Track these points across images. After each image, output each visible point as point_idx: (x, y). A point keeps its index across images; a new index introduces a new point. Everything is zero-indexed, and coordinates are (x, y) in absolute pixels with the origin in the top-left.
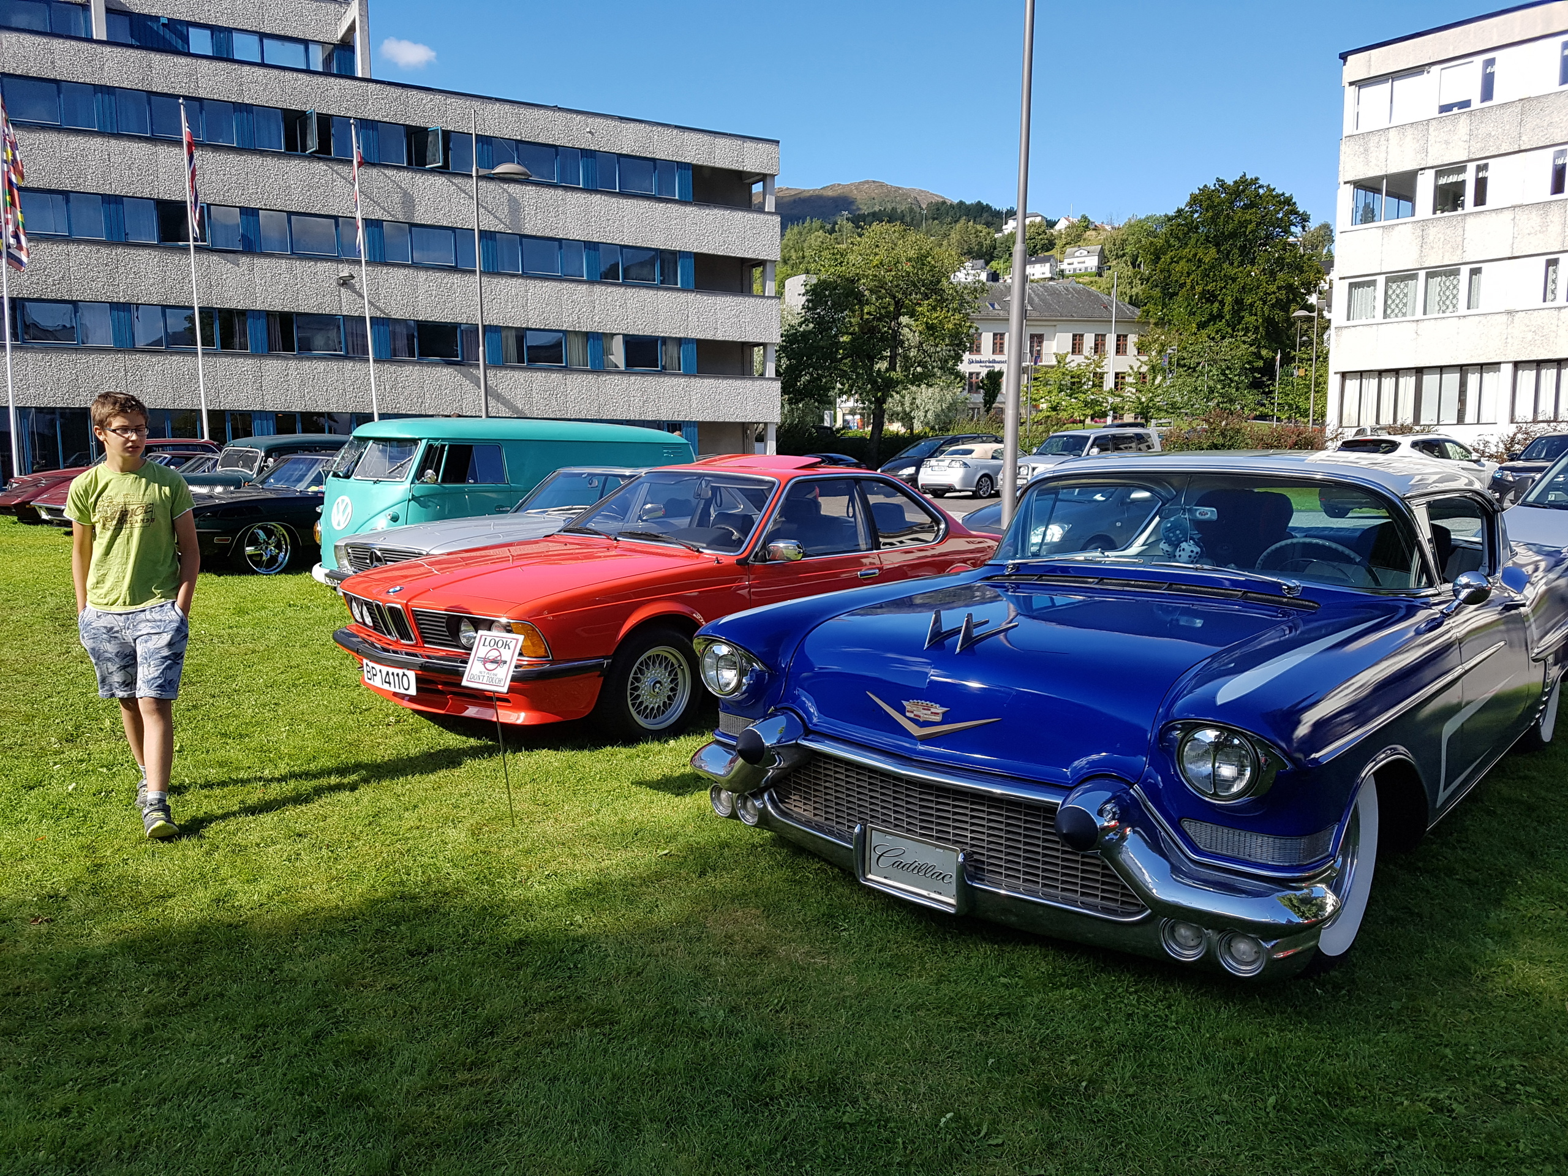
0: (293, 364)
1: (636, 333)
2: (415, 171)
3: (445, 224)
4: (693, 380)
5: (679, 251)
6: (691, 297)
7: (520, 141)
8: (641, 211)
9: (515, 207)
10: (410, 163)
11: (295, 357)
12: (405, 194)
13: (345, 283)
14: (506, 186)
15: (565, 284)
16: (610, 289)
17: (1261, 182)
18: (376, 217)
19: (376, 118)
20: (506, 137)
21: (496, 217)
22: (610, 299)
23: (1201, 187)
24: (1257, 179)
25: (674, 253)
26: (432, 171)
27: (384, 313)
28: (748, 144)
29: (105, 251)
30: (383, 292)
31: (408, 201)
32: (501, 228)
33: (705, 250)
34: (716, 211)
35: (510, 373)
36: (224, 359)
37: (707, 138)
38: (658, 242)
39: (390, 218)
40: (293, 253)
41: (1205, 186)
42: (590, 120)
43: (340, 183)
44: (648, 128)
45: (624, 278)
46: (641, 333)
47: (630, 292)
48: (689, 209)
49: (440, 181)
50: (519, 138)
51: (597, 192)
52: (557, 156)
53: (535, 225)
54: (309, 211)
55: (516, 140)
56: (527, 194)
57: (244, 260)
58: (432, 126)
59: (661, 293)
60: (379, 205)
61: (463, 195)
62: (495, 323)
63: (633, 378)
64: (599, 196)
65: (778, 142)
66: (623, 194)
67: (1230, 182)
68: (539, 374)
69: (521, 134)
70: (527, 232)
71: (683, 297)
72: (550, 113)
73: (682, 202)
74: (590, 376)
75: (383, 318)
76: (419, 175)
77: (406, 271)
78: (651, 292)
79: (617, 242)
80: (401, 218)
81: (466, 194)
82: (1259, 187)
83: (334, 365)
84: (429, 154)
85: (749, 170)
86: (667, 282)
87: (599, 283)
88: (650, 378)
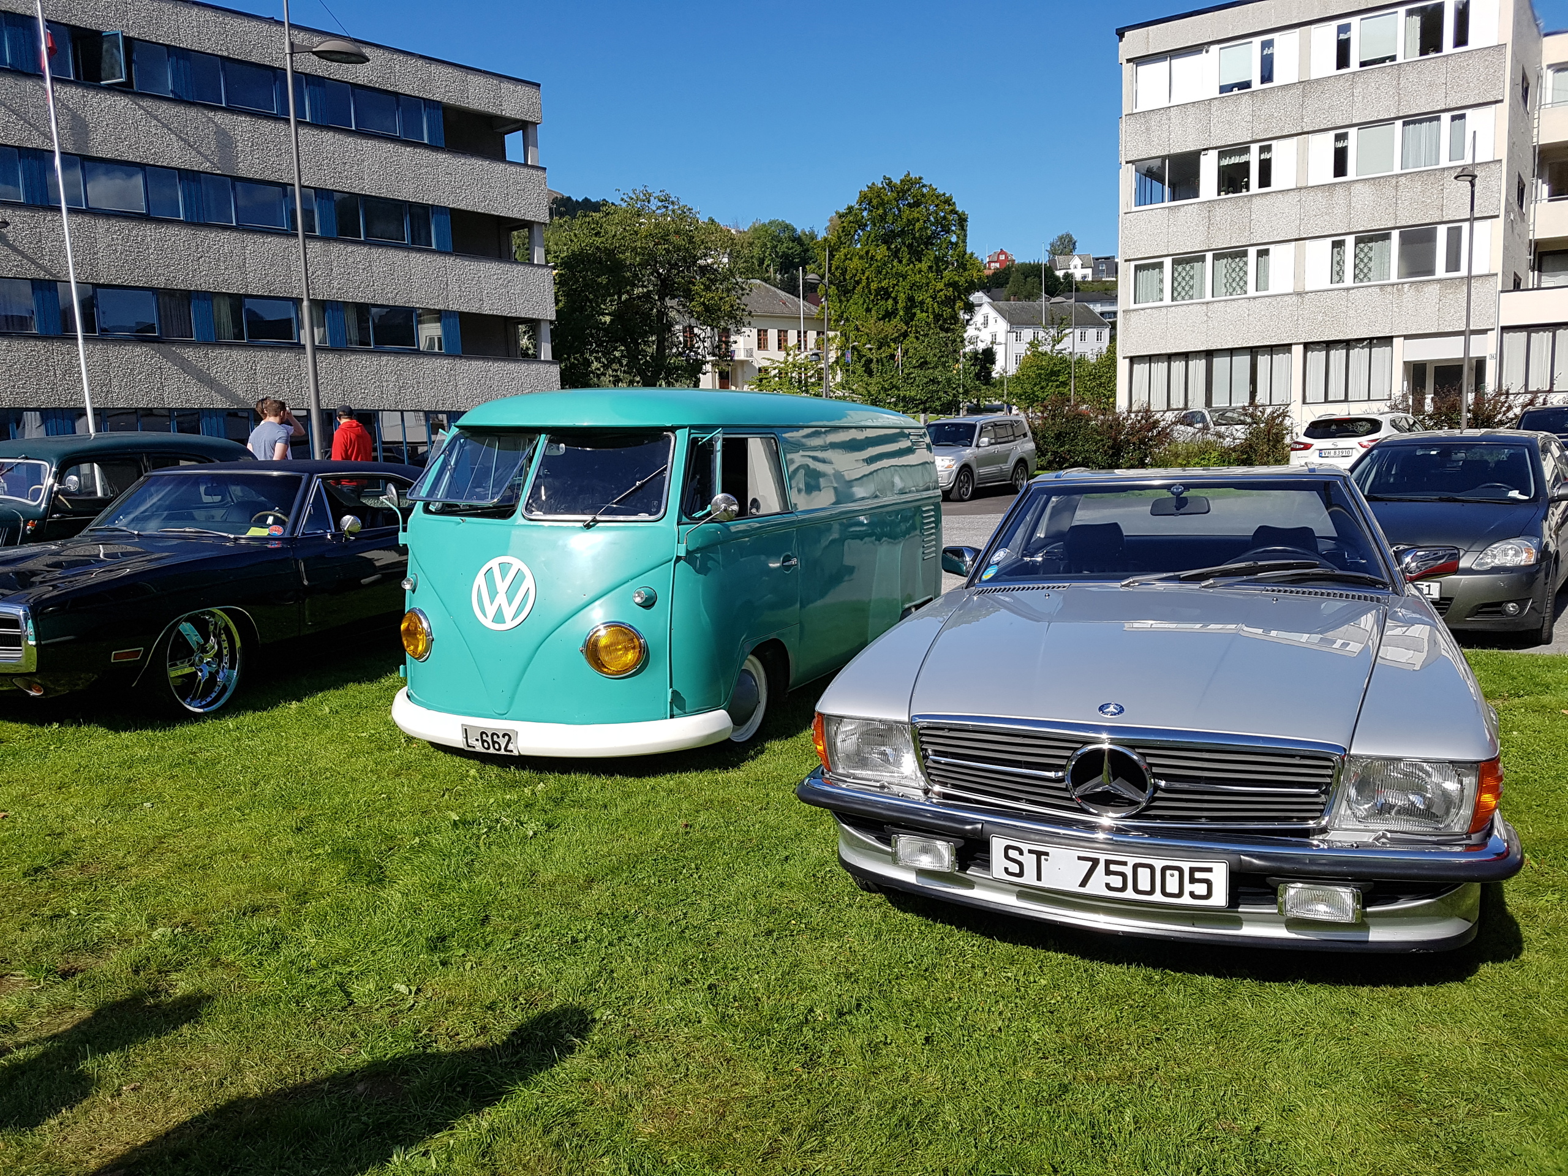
1: (384, 305)
2: (87, 87)
3: (131, 158)
4: (458, 361)
5: (432, 206)
6: (449, 261)
7: (227, 59)
8: (385, 155)
9: (225, 141)
10: (77, 75)
12: (75, 117)
14: (211, 114)
15: (293, 241)
16: (350, 249)
17: (924, 182)
18: (35, 146)
20: (209, 51)
21: (199, 152)
22: (351, 260)
23: (870, 185)
24: (920, 178)
25: (425, 207)
26: (110, 88)
27: (51, 274)
28: (505, 85)
30: (47, 246)
31: (80, 127)
32: (206, 166)
33: (462, 206)
34: (473, 161)
35: (226, 353)
37: (457, 73)
38: (406, 193)
41: (873, 184)
44: (388, 55)
45: (366, 236)
46: (390, 306)
47: (376, 253)
48: (442, 156)
49: (122, 102)
50: (225, 54)
51: (329, 128)
52: (275, 81)
53: (252, 166)
55: (221, 57)
56: (241, 126)
58: (108, 30)
59: (413, 255)
60: (37, 129)
61: (154, 122)
62: (204, 288)
63: (384, 359)
64: (331, 134)
65: (539, 85)
66: (360, 133)
67: (897, 181)
68: (264, 353)
69: (227, 49)
70: (243, 173)
71: (439, 261)
72: (264, 26)
73: (432, 147)
74: (330, 356)
75: (49, 281)
76: (92, 93)
77: (79, 219)
78: (401, 254)
79: (356, 191)
81: (159, 121)
82: (923, 186)
84: (105, 65)
85: (508, 115)
86: (419, 242)
87: (336, 240)
88: (405, 359)
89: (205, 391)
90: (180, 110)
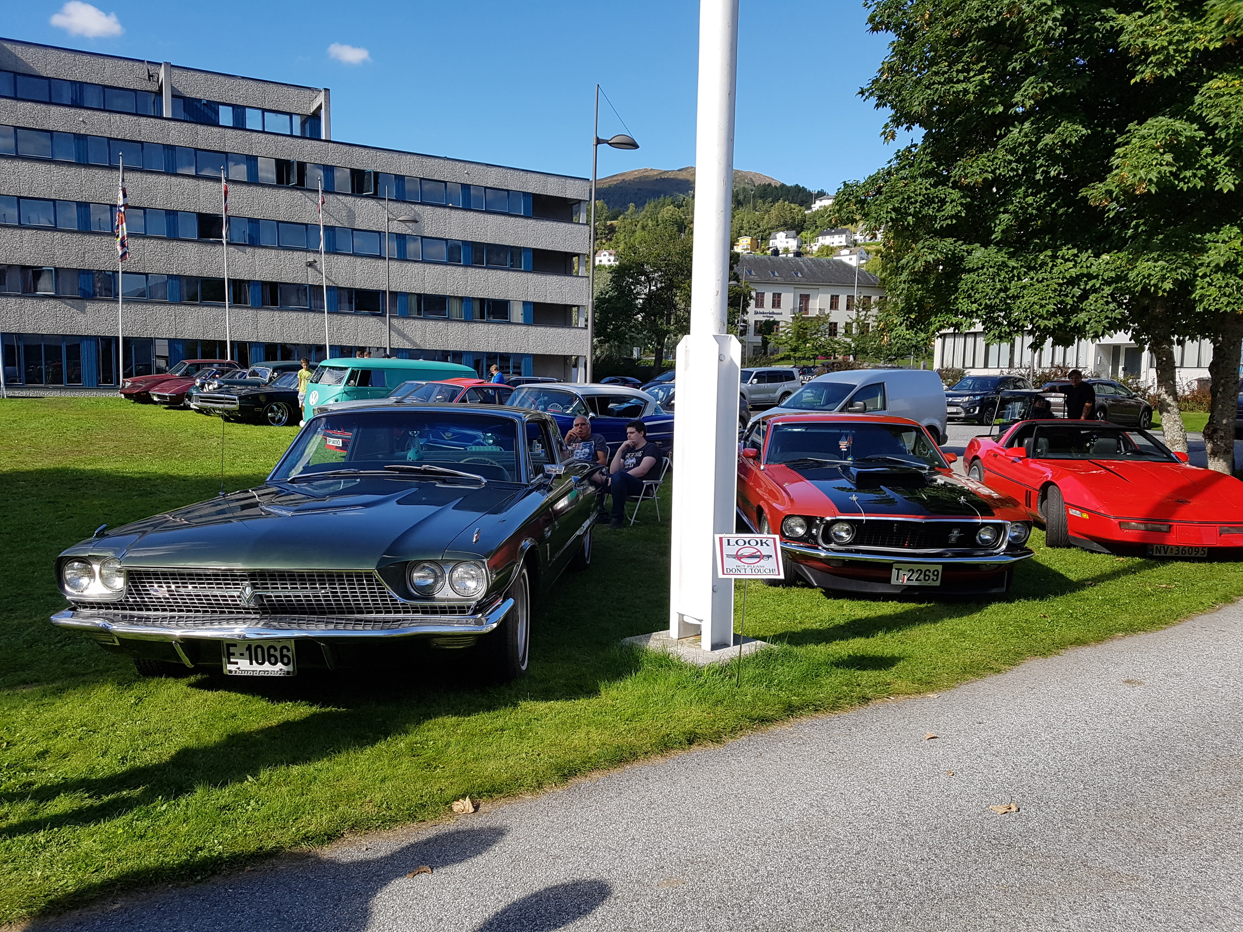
0: (277, 314)
1: (494, 298)
2: (357, 197)
3: (374, 229)
4: (530, 328)
5: (523, 247)
6: (530, 276)
7: (423, 178)
8: (499, 222)
9: (419, 219)
10: (353, 191)
11: (278, 310)
12: (350, 210)
13: (311, 265)
14: (413, 206)
15: (449, 267)
16: (477, 270)
18: (332, 224)
19: (333, 164)
20: (414, 176)
22: (477, 277)
25: (519, 248)
26: (367, 197)
27: (334, 284)
28: (570, 182)
29: (166, 244)
30: (334, 271)
31: (351, 215)
32: (408, 232)
33: (540, 247)
34: (547, 223)
35: (412, 322)
36: (235, 310)
37: (542, 177)
38: (510, 241)
39: (340, 225)
40: (279, 246)
42: (467, 166)
43: (309, 203)
44: (504, 171)
45: (487, 264)
46: (497, 298)
47: (491, 272)
48: (530, 221)
49: (372, 202)
50: (422, 176)
51: (471, 210)
52: (446, 188)
53: (431, 230)
54: (290, 220)
55: (419, 178)
56: (426, 211)
57: (249, 250)
58: (368, 169)
59: (511, 273)
60: (333, 217)
62: (404, 290)
63: (491, 326)
64: (472, 213)
66: (487, 212)
68: (431, 322)
69: (423, 174)
70: (426, 235)
71: (525, 275)
72: (442, 161)
73: (526, 217)
74: (463, 324)
75: (334, 287)
76: (359, 199)
77: (348, 258)
78: (504, 273)
79: (483, 241)
80: (346, 225)
83: (302, 315)
84: (365, 186)
85: (570, 196)
86: (514, 267)
87: (471, 266)
88: (502, 326)
89: (401, 340)
90: (399, 205)
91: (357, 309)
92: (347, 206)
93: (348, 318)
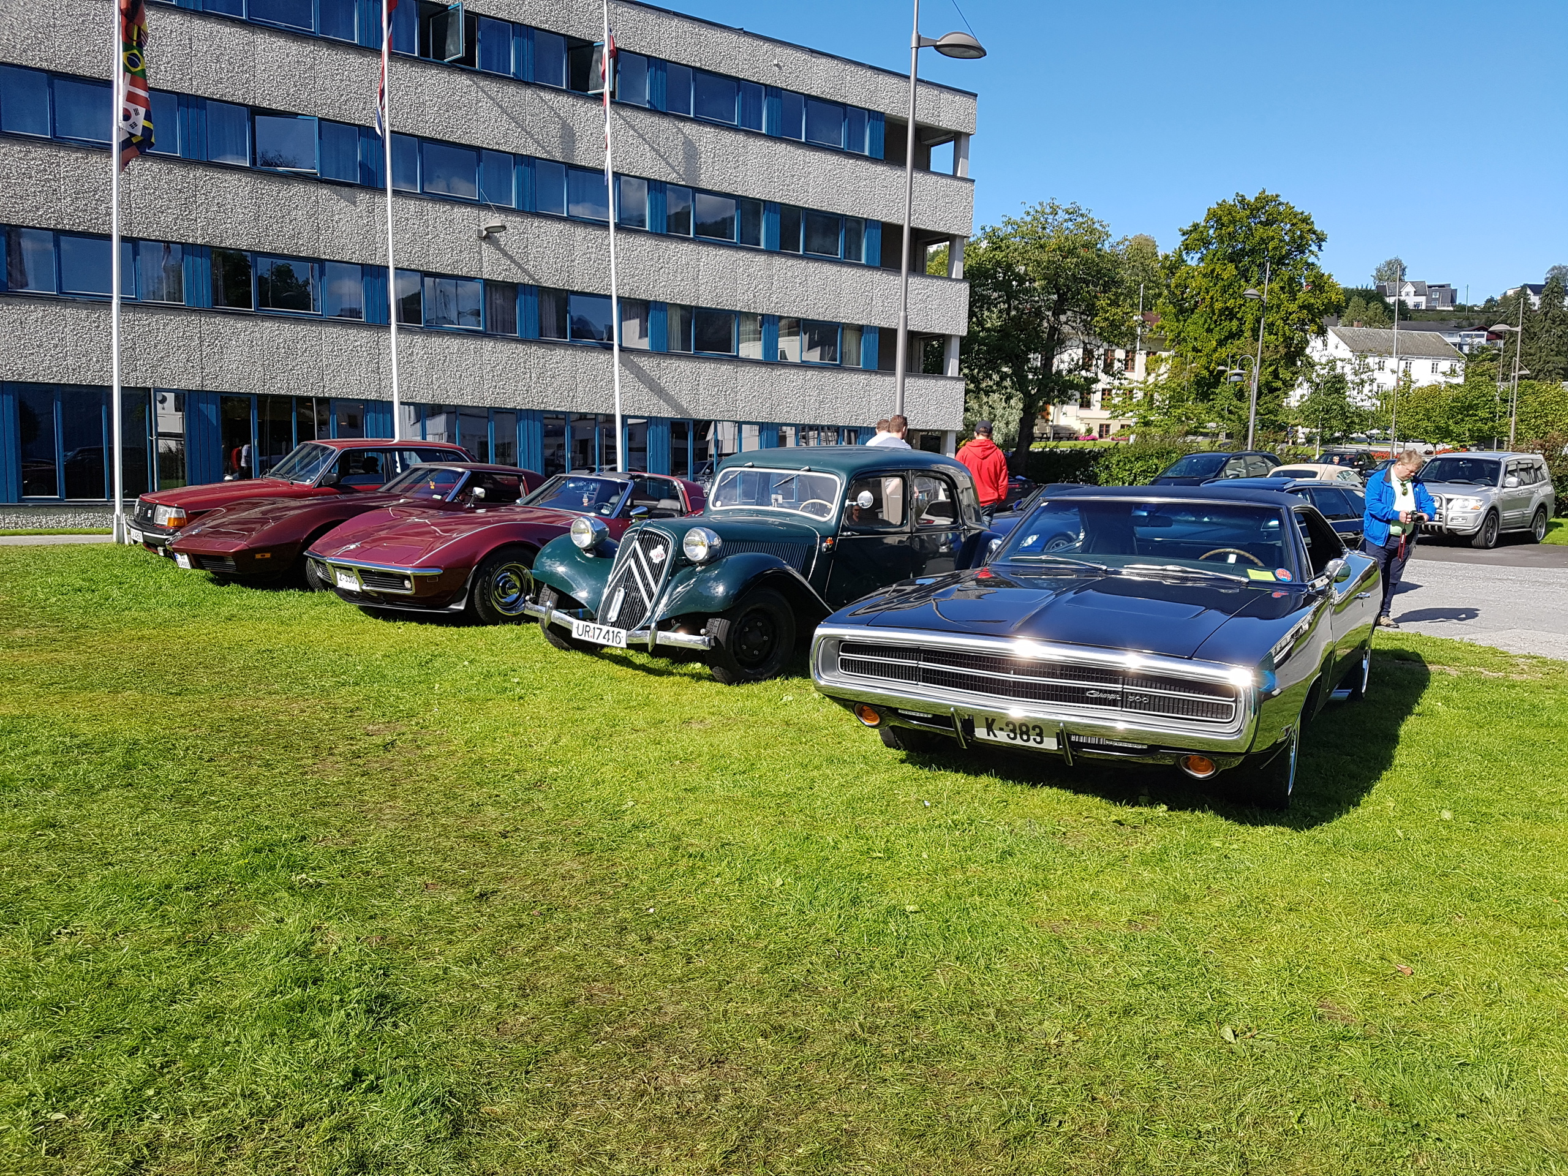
0: (419, 340)
1: (816, 318)
2: (577, 97)
4: (873, 377)
5: (866, 220)
6: (876, 275)
7: (700, 70)
8: (829, 167)
9: (691, 153)
10: (570, 85)
11: (422, 331)
12: (565, 124)
13: (489, 236)
14: (681, 125)
15: (742, 254)
16: (790, 262)
18: (529, 153)
19: (533, 24)
20: (684, 62)
21: (668, 163)
22: (789, 274)
25: (857, 221)
26: (595, 100)
27: (533, 279)
28: (946, 96)
29: (179, 172)
30: (533, 251)
31: (568, 136)
32: (672, 177)
33: (893, 220)
35: (675, 363)
36: (331, 330)
37: (902, 83)
38: (844, 206)
39: (544, 156)
40: (423, 192)
42: (778, 50)
43: (486, 103)
44: (841, 66)
45: (805, 250)
46: (821, 318)
47: (812, 267)
48: (880, 169)
49: (606, 111)
50: (698, 65)
51: (781, 140)
52: (738, 91)
53: (712, 177)
54: (446, 138)
55: (693, 68)
56: (706, 137)
57: (363, 197)
58: (598, 43)
59: (845, 269)
60: (532, 137)
61: (632, 132)
62: (661, 299)
63: (809, 373)
64: (784, 146)
65: (976, 95)
66: (810, 145)
67: (1251, 198)
68: (707, 364)
69: (700, 60)
70: (703, 185)
71: (868, 274)
72: (734, 37)
73: (872, 159)
74: (764, 370)
75: (532, 286)
76: (581, 102)
77: (561, 226)
78: (834, 269)
79: (800, 204)
80: (558, 157)
81: (636, 131)
82: (1279, 204)
83: (470, 344)
84: (592, 76)
85: (944, 126)
86: (851, 256)
87: (778, 254)
88: (827, 374)
89: (655, 399)
90: (656, 119)
91: (574, 335)
92: (559, 116)
93: (559, 353)
